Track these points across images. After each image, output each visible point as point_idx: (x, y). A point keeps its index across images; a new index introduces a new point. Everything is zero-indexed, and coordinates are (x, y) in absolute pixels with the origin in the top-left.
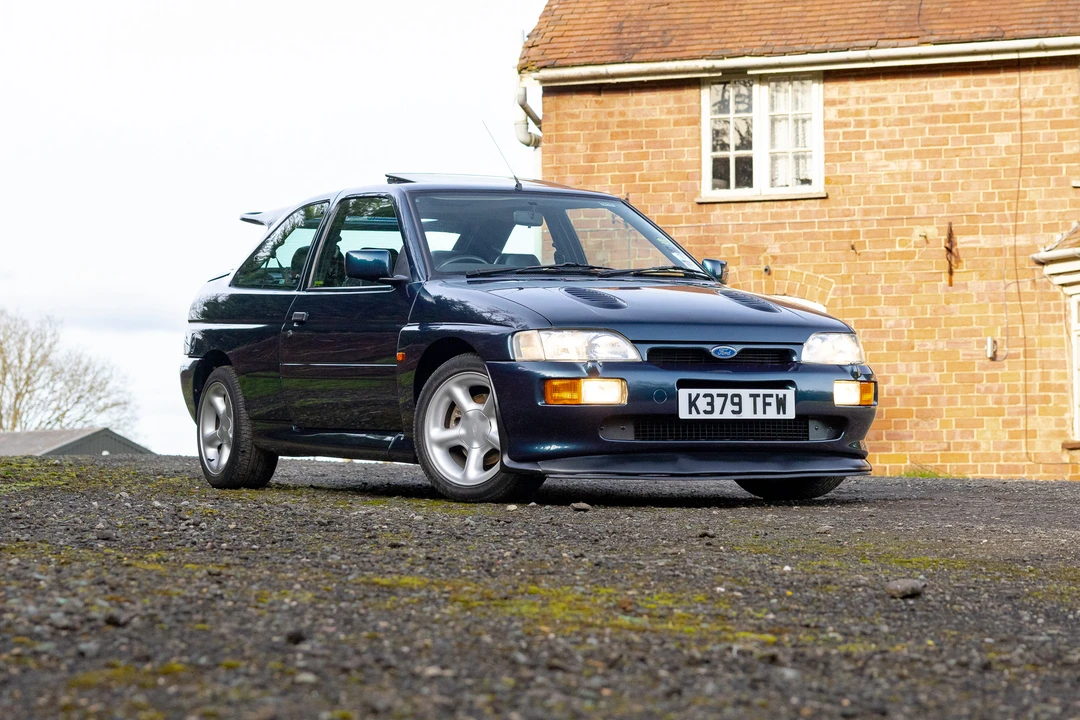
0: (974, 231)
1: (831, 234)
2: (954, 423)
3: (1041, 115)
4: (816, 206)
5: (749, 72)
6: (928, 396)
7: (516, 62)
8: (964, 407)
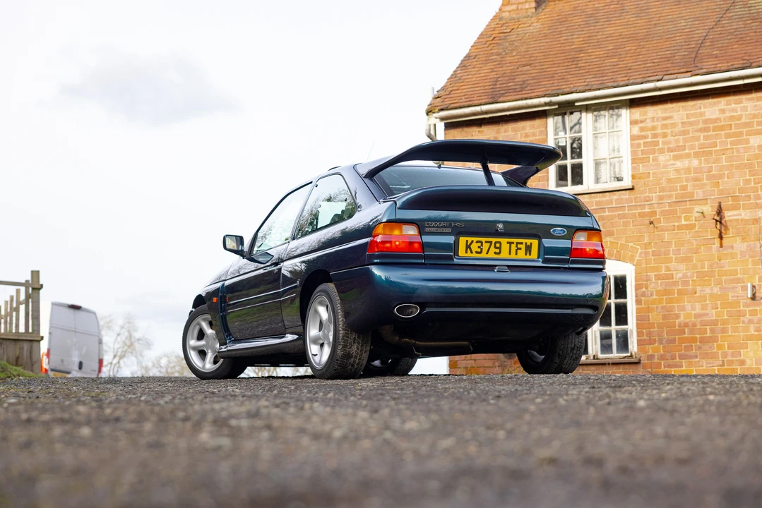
0: (736, 208)
1: (637, 215)
2: (726, 346)
4: (626, 195)
5: (576, 104)
6: (708, 327)
8: (733, 334)
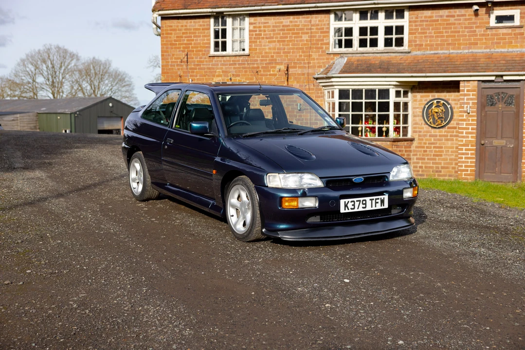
0: (295, 67)
1: (251, 68)
3: (317, 29)
4: (246, 58)
5: (225, 13)
7: (152, 8)
